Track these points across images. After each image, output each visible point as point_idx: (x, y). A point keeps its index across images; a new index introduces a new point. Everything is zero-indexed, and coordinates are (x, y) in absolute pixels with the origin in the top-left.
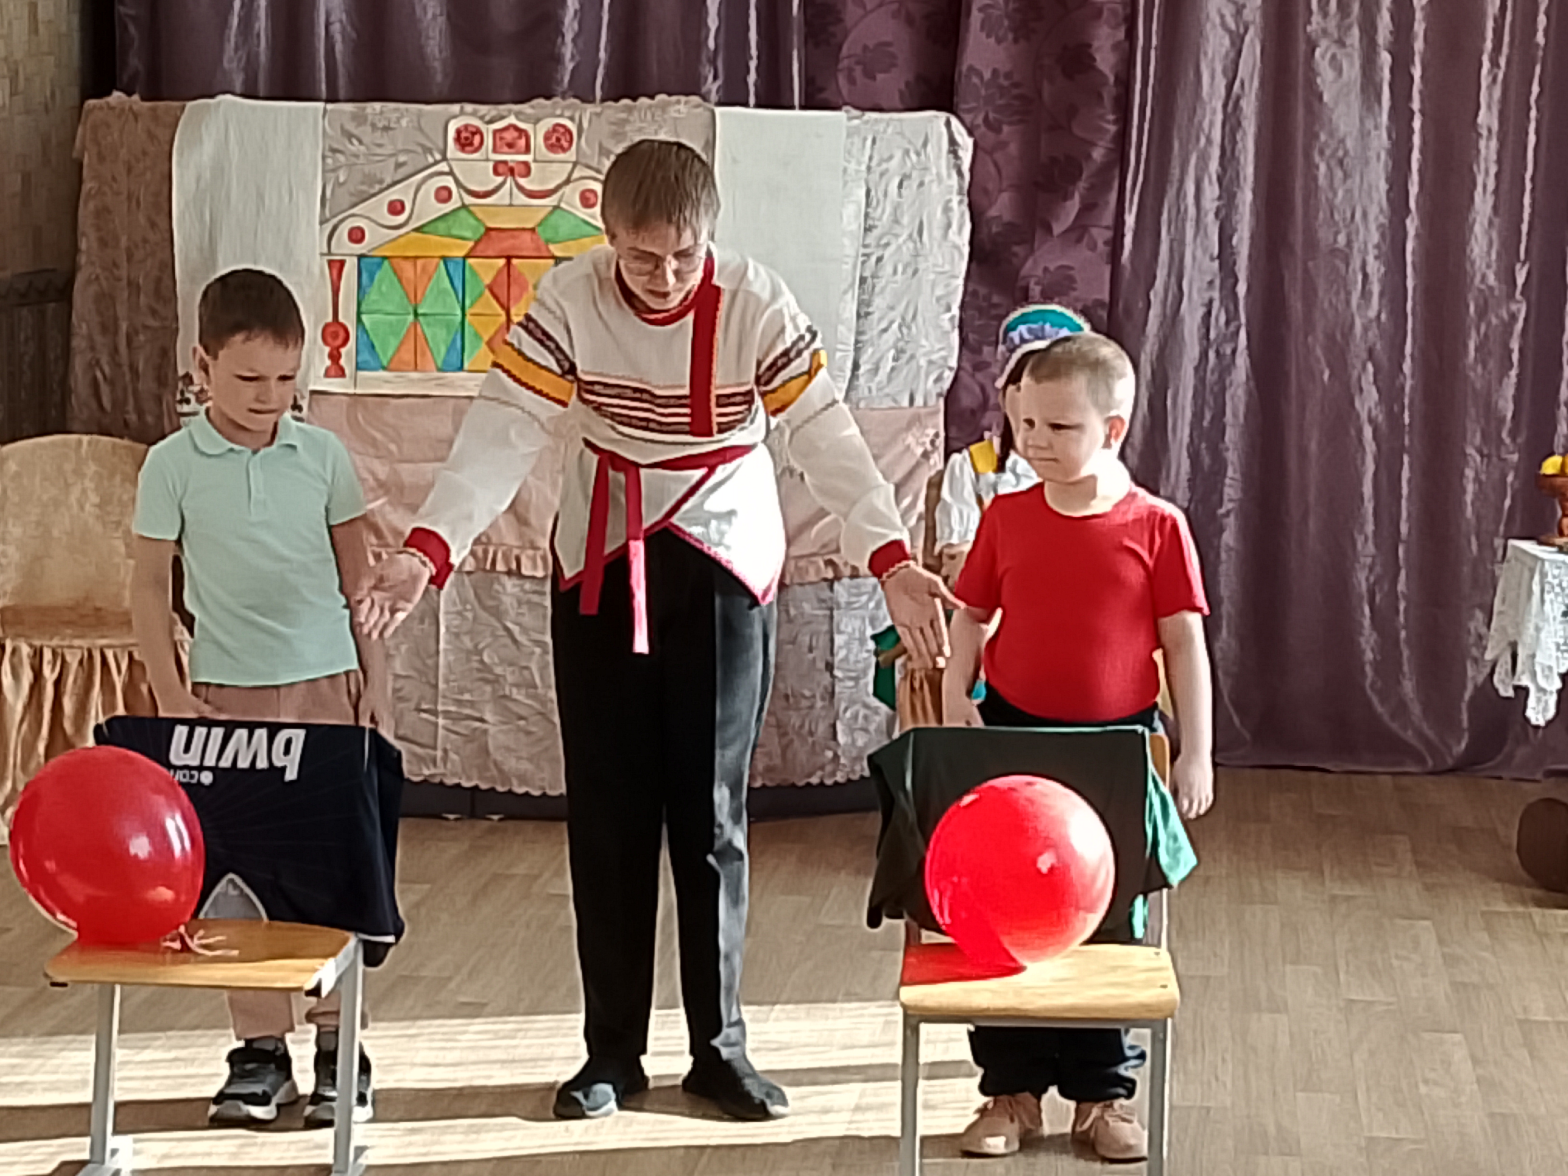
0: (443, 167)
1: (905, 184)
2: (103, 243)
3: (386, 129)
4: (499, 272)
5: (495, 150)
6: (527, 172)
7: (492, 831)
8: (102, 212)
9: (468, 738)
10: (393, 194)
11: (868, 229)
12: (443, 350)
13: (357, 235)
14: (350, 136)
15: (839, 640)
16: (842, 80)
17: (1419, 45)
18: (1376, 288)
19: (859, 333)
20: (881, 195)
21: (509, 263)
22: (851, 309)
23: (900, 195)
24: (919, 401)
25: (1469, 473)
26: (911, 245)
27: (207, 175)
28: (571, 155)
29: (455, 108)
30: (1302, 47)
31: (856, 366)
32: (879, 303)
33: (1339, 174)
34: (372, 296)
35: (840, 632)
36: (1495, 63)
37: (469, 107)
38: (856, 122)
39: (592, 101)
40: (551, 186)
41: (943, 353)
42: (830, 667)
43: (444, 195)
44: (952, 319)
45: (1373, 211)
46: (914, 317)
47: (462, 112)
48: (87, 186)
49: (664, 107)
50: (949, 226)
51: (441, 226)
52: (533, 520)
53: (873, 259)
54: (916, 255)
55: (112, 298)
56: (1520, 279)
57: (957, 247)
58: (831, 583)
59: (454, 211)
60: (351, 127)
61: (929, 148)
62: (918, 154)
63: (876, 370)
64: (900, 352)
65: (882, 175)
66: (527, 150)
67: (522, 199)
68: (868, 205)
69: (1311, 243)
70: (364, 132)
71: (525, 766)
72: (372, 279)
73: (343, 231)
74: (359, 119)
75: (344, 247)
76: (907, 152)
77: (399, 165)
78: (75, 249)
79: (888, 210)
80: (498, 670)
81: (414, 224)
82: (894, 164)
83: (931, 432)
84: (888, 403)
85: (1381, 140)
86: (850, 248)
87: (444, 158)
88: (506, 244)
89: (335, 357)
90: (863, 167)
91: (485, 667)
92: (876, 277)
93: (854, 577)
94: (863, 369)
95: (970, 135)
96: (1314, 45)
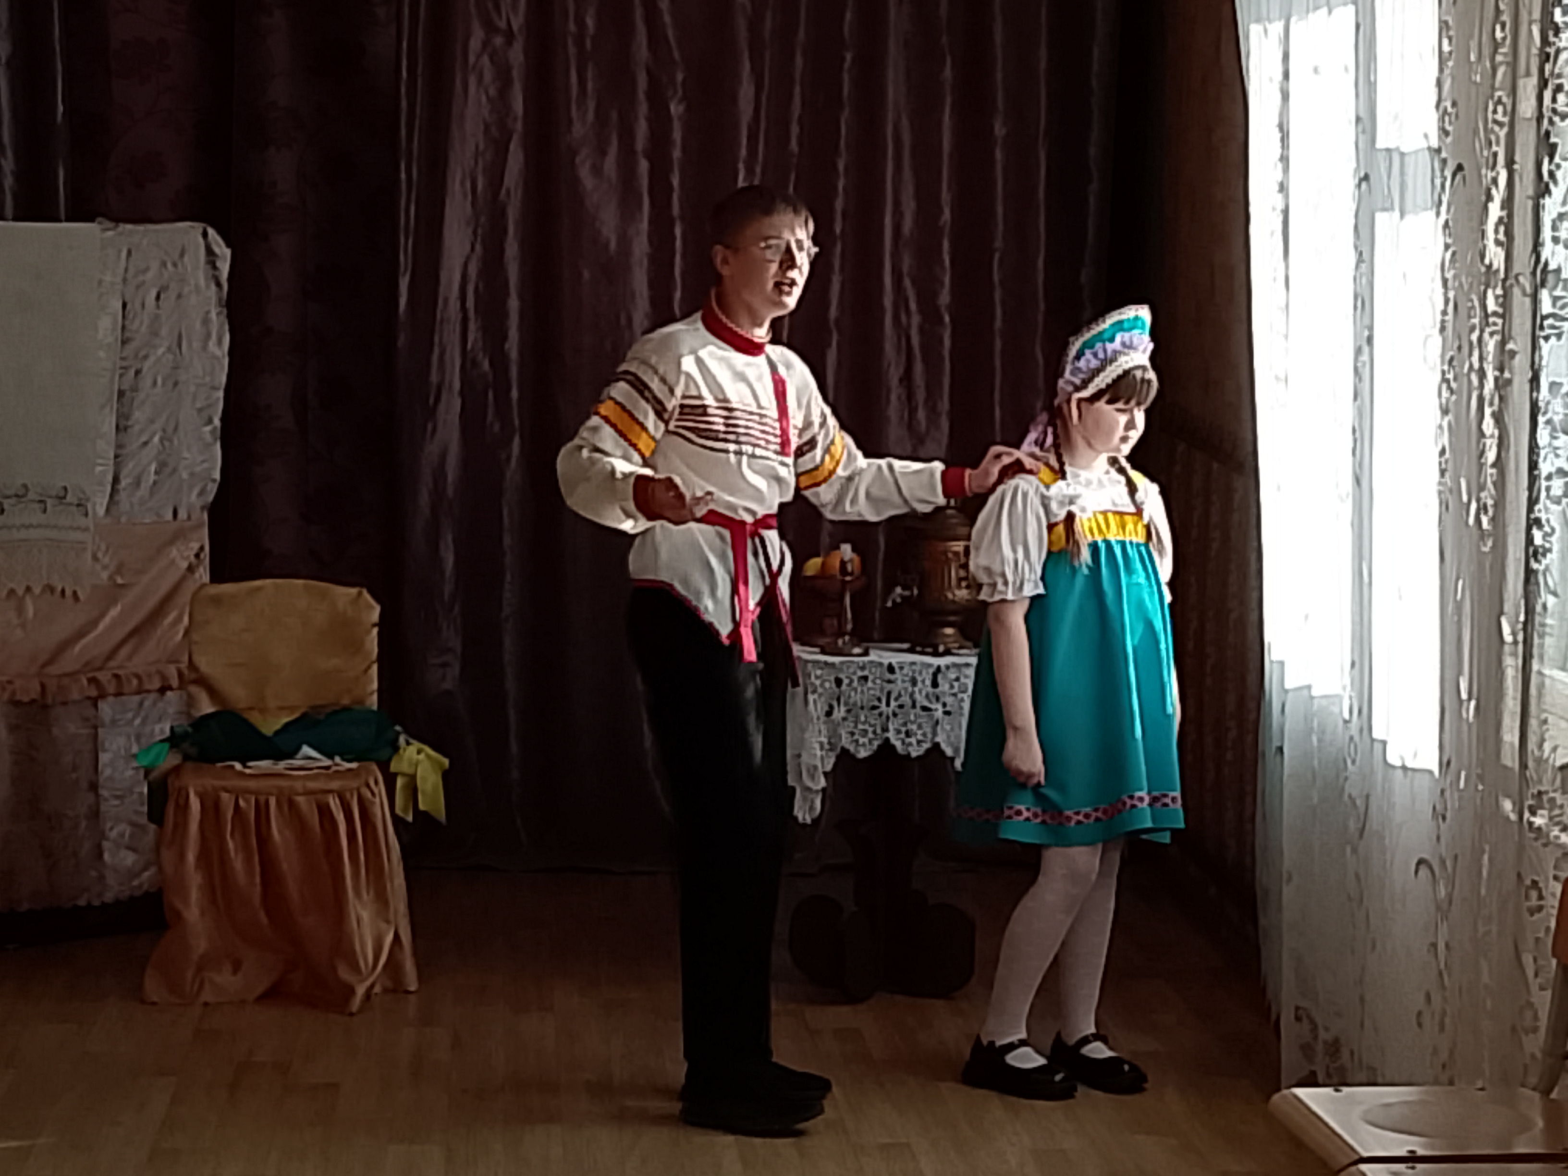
1: (162, 296)
11: (124, 342)
15: (104, 758)
17: (677, 154)
19: (119, 446)
20: (138, 306)
22: (109, 422)
23: (158, 307)
24: (182, 514)
26: (170, 356)
30: (563, 155)
31: (116, 480)
32: (139, 416)
35: (105, 751)
38: (110, 233)
41: (206, 465)
42: (94, 787)
44: (212, 432)
46: (176, 429)
50: (208, 336)
53: (132, 372)
54: (175, 368)
57: (215, 359)
58: (94, 702)
61: (186, 259)
62: (175, 265)
63: (137, 483)
64: (162, 465)
65: (138, 287)
68: (124, 317)
76: (164, 264)
79: (146, 322)
82: (150, 275)
83: (196, 546)
84: (151, 517)
85: (641, 247)
86: (107, 360)
90: (119, 279)
92: (135, 389)
93: (118, 694)
94: (123, 483)
95: (228, 245)
96: (574, 153)
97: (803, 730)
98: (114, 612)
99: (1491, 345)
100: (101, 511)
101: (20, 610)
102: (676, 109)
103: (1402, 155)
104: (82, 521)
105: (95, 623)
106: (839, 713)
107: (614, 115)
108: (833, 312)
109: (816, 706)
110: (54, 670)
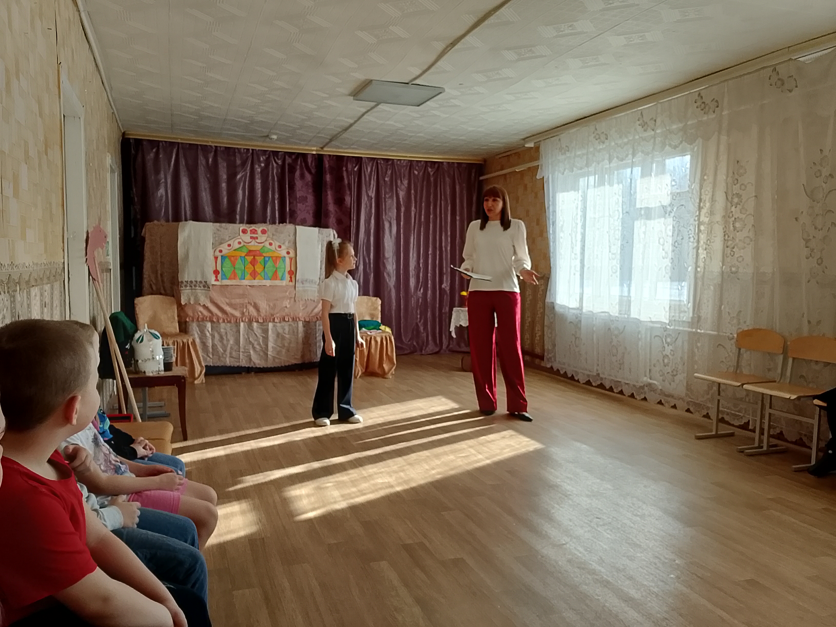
0: (239, 237)
3: (227, 229)
4: (252, 260)
5: (250, 234)
6: (257, 239)
7: (253, 376)
9: (247, 356)
10: (229, 243)
12: (240, 275)
14: (218, 230)
21: (254, 258)
22: (319, 267)
27: (186, 239)
28: (266, 235)
29: (241, 225)
34: (225, 264)
40: (262, 241)
43: (240, 243)
47: (243, 226)
49: (285, 226)
51: (239, 250)
52: (260, 310)
59: (242, 247)
60: (219, 228)
66: (257, 234)
67: (257, 244)
70: (222, 229)
71: (262, 362)
72: (224, 260)
73: (218, 250)
74: (221, 227)
75: (217, 253)
77: (229, 237)
80: (253, 342)
81: (232, 250)
87: (239, 235)
88: (254, 253)
89: (216, 277)
91: (251, 342)
105: (317, 306)
110: (311, 315)
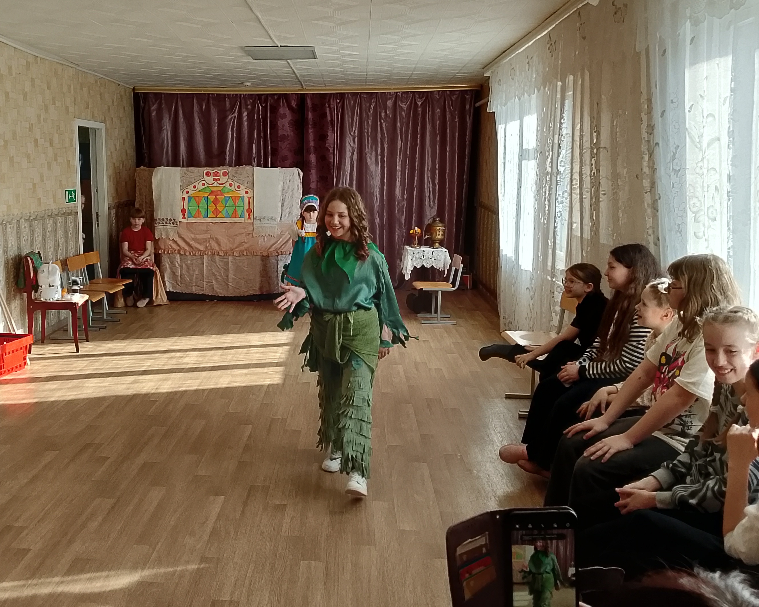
0: (203, 179)
1: (290, 182)
2: (140, 195)
3: (193, 172)
4: (214, 199)
5: (213, 176)
6: (219, 180)
7: (215, 303)
8: (140, 189)
9: (210, 286)
10: (194, 184)
11: (283, 190)
12: (204, 213)
13: (187, 192)
14: (185, 174)
15: (279, 266)
16: (278, 163)
17: (386, 154)
18: (378, 199)
19: (282, 209)
20: (286, 183)
21: (216, 198)
22: (280, 205)
23: (289, 184)
25: (397, 234)
26: (291, 192)
27: (159, 182)
28: (227, 177)
29: (205, 168)
30: (364, 154)
31: (281, 215)
32: (285, 204)
33: (371, 179)
34: (191, 204)
35: (278, 264)
36: (400, 157)
37: (208, 168)
38: (281, 170)
39: (232, 166)
40: (223, 183)
42: (277, 271)
43: (203, 184)
45: (378, 185)
46: (292, 206)
48: (137, 184)
49: (244, 168)
50: (298, 189)
51: (203, 191)
52: (221, 245)
53: (284, 196)
55: (142, 205)
56: (405, 198)
57: (300, 193)
58: (277, 256)
59: (206, 188)
60: (186, 172)
61: (294, 174)
62: (292, 176)
63: (285, 216)
64: (290, 213)
65: (286, 180)
66: (219, 176)
67: (218, 185)
68: (283, 185)
69: (367, 192)
70: (189, 173)
71: (221, 291)
72: (190, 201)
73: (185, 192)
74: (188, 171)
76: (290, 175)
77: (195, 179)
78: (135, 196)
79: (287, 186)
80: (216, 273)
81: (198, 190)
82: (288, 178)
84: (288, 222)
85: (379, 172)
86: (280, 193)
87: (203, 177)
88: (215, 194)
89: (184, 215)
90: (282, 178)
91: (213, 273)
92: (285, 198)
93: (282, 254)
94: (283, 216)
95: (302, 171)
96: (366, 154)
97: (407, 262)
98: (281, 240)
99: (547, 187)
100: (279, 221)
101: (264, 239)
102: (386, 146)
103: (529, 150)
104: (275, 223)
105: (278, 241)
106: (414, 259)
107: (374, 147)
108: (415, 184)
109: (410, 258)
110: (270, 250)
